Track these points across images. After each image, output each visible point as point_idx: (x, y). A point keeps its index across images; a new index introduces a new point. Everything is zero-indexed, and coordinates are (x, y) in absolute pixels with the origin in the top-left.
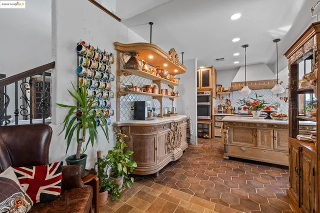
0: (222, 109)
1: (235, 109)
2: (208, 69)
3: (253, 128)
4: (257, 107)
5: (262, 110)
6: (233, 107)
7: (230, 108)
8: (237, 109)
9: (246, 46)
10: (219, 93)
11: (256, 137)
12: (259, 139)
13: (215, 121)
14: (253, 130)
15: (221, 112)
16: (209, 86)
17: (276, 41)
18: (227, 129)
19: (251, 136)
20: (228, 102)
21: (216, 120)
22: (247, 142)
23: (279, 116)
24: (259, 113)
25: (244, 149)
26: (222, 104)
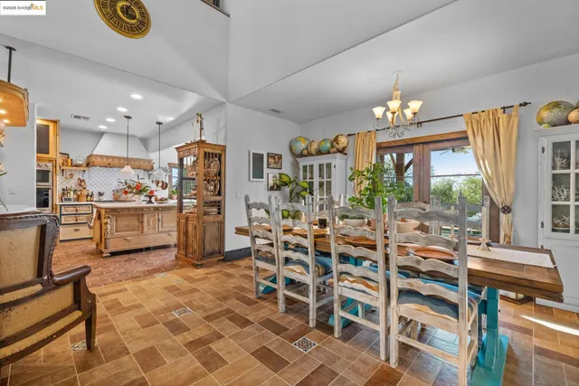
0: (72, 195)
1: (92, 194)
2: (46, 123)
3: (138, 213)
4: (141, 191)
5: (145, 194)
6: (91, 191)
7: (85, 192)
8: (96, 194)
9: (128, 117)
10: (65, 168)
11: (142, 222)
12: (145, 224)
13: (61, 215)
14: (138, 215)
15: (70, 200)
16: (48, 153)
17: (159, 123)
18: (109, 218)
19: (137, 223)
20: (83, 184)
21: (63, 212)
22: (133, 230)
23: (161, 200)
24: (143, 197)
25: (129, 238)
26: (69, 186)
